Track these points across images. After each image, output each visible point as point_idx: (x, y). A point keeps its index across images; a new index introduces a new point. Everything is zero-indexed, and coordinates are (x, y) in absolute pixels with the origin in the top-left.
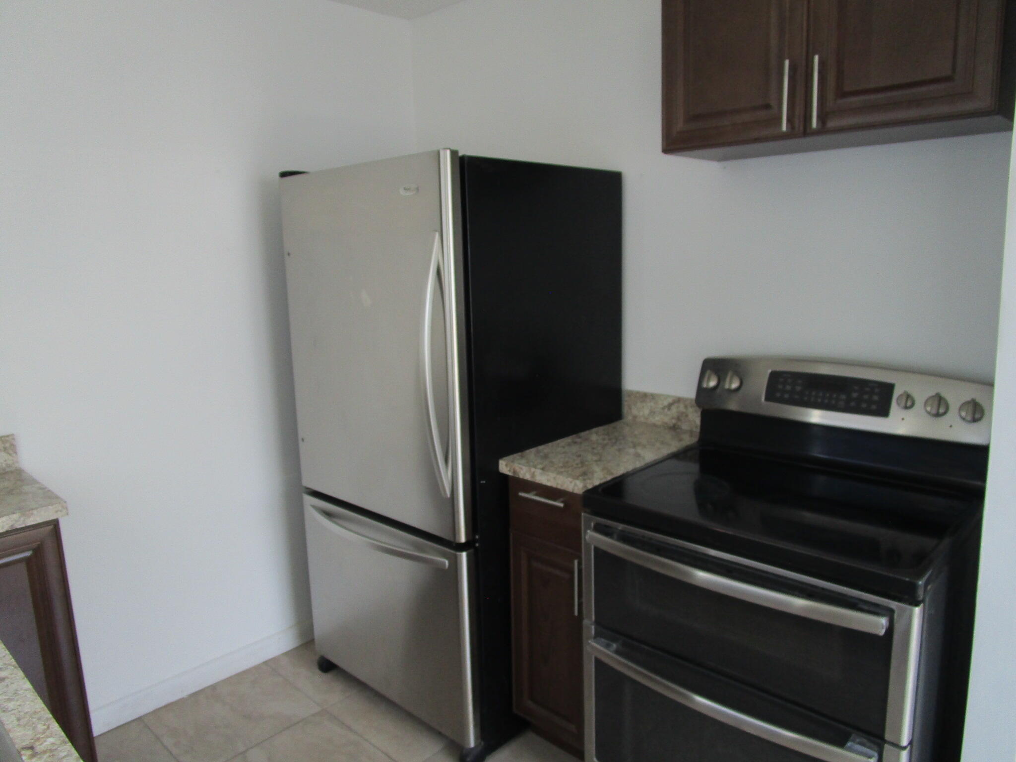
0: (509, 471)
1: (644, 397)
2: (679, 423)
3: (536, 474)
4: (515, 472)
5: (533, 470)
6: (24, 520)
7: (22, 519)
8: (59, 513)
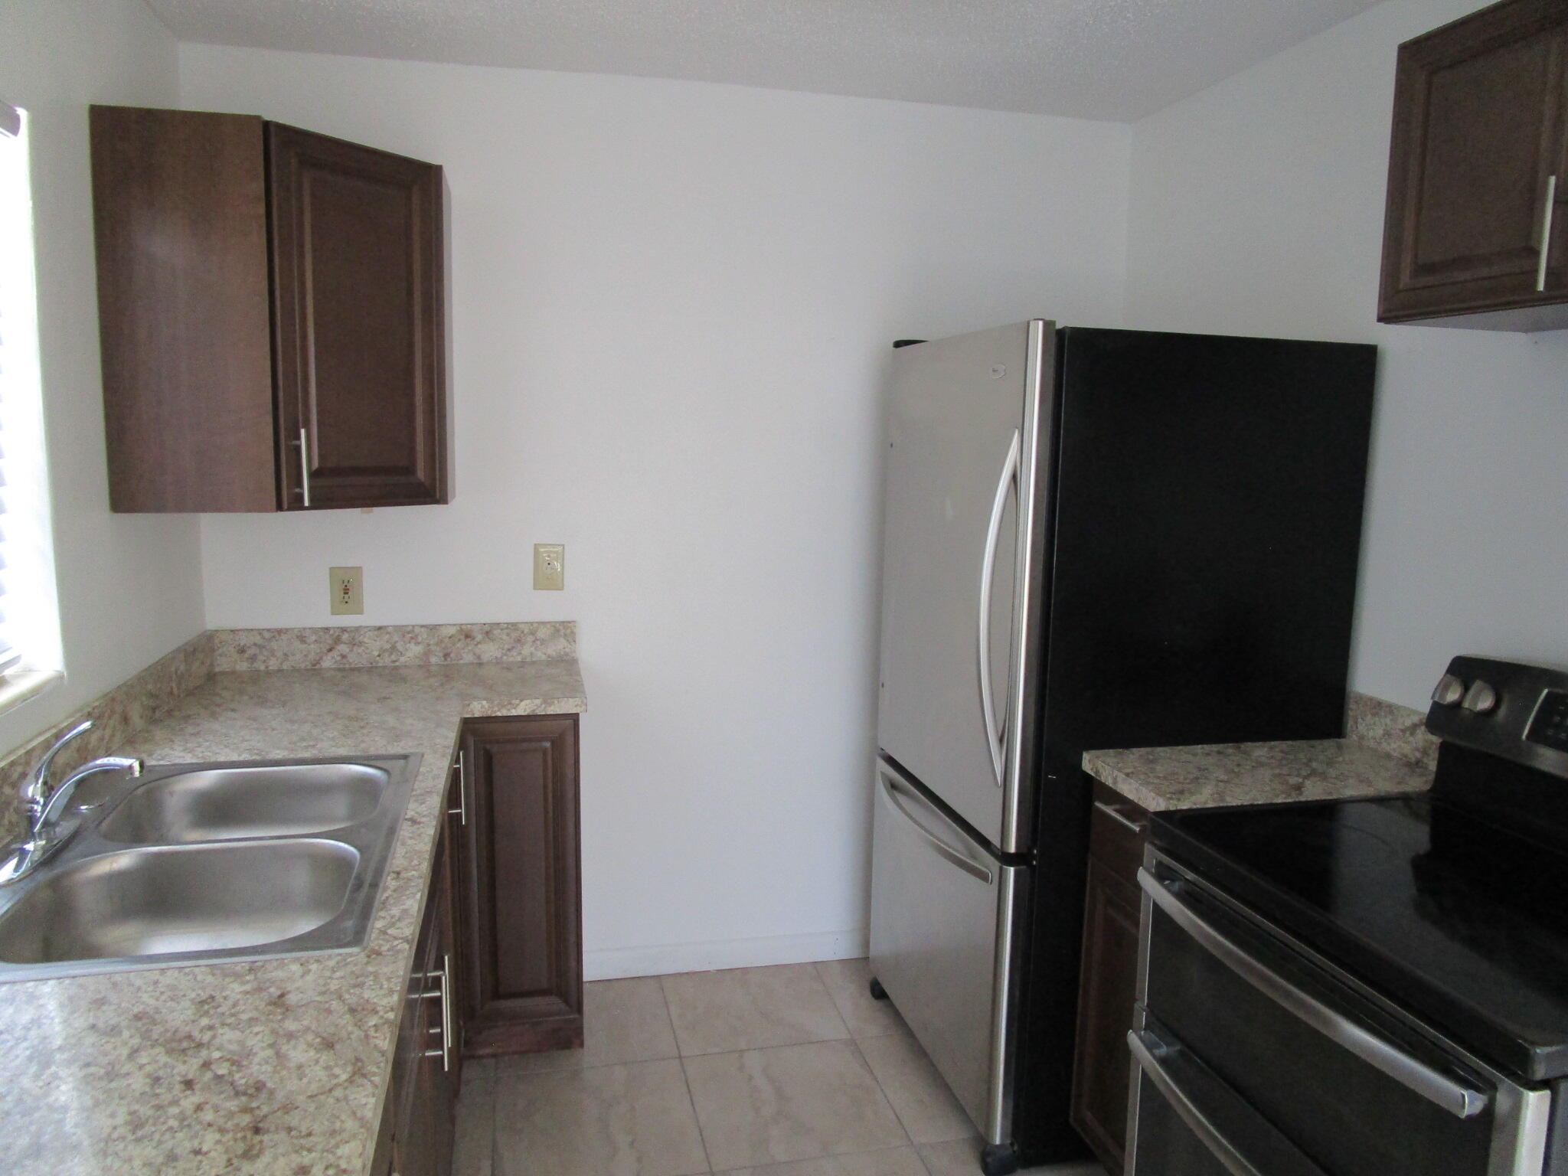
0: (1092, 769)
1: (1378, 707)
2: (1425, 760)
3: (1118, 779)
4: (1097, 772)
5: (1116, 773)
6: (545, 708)
7: (543, 706)
8: (578, 707)
